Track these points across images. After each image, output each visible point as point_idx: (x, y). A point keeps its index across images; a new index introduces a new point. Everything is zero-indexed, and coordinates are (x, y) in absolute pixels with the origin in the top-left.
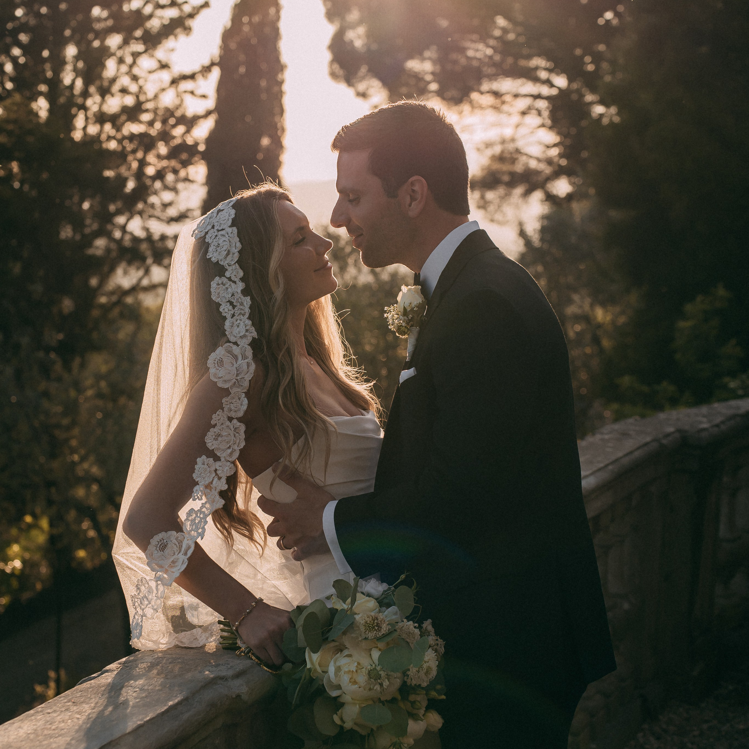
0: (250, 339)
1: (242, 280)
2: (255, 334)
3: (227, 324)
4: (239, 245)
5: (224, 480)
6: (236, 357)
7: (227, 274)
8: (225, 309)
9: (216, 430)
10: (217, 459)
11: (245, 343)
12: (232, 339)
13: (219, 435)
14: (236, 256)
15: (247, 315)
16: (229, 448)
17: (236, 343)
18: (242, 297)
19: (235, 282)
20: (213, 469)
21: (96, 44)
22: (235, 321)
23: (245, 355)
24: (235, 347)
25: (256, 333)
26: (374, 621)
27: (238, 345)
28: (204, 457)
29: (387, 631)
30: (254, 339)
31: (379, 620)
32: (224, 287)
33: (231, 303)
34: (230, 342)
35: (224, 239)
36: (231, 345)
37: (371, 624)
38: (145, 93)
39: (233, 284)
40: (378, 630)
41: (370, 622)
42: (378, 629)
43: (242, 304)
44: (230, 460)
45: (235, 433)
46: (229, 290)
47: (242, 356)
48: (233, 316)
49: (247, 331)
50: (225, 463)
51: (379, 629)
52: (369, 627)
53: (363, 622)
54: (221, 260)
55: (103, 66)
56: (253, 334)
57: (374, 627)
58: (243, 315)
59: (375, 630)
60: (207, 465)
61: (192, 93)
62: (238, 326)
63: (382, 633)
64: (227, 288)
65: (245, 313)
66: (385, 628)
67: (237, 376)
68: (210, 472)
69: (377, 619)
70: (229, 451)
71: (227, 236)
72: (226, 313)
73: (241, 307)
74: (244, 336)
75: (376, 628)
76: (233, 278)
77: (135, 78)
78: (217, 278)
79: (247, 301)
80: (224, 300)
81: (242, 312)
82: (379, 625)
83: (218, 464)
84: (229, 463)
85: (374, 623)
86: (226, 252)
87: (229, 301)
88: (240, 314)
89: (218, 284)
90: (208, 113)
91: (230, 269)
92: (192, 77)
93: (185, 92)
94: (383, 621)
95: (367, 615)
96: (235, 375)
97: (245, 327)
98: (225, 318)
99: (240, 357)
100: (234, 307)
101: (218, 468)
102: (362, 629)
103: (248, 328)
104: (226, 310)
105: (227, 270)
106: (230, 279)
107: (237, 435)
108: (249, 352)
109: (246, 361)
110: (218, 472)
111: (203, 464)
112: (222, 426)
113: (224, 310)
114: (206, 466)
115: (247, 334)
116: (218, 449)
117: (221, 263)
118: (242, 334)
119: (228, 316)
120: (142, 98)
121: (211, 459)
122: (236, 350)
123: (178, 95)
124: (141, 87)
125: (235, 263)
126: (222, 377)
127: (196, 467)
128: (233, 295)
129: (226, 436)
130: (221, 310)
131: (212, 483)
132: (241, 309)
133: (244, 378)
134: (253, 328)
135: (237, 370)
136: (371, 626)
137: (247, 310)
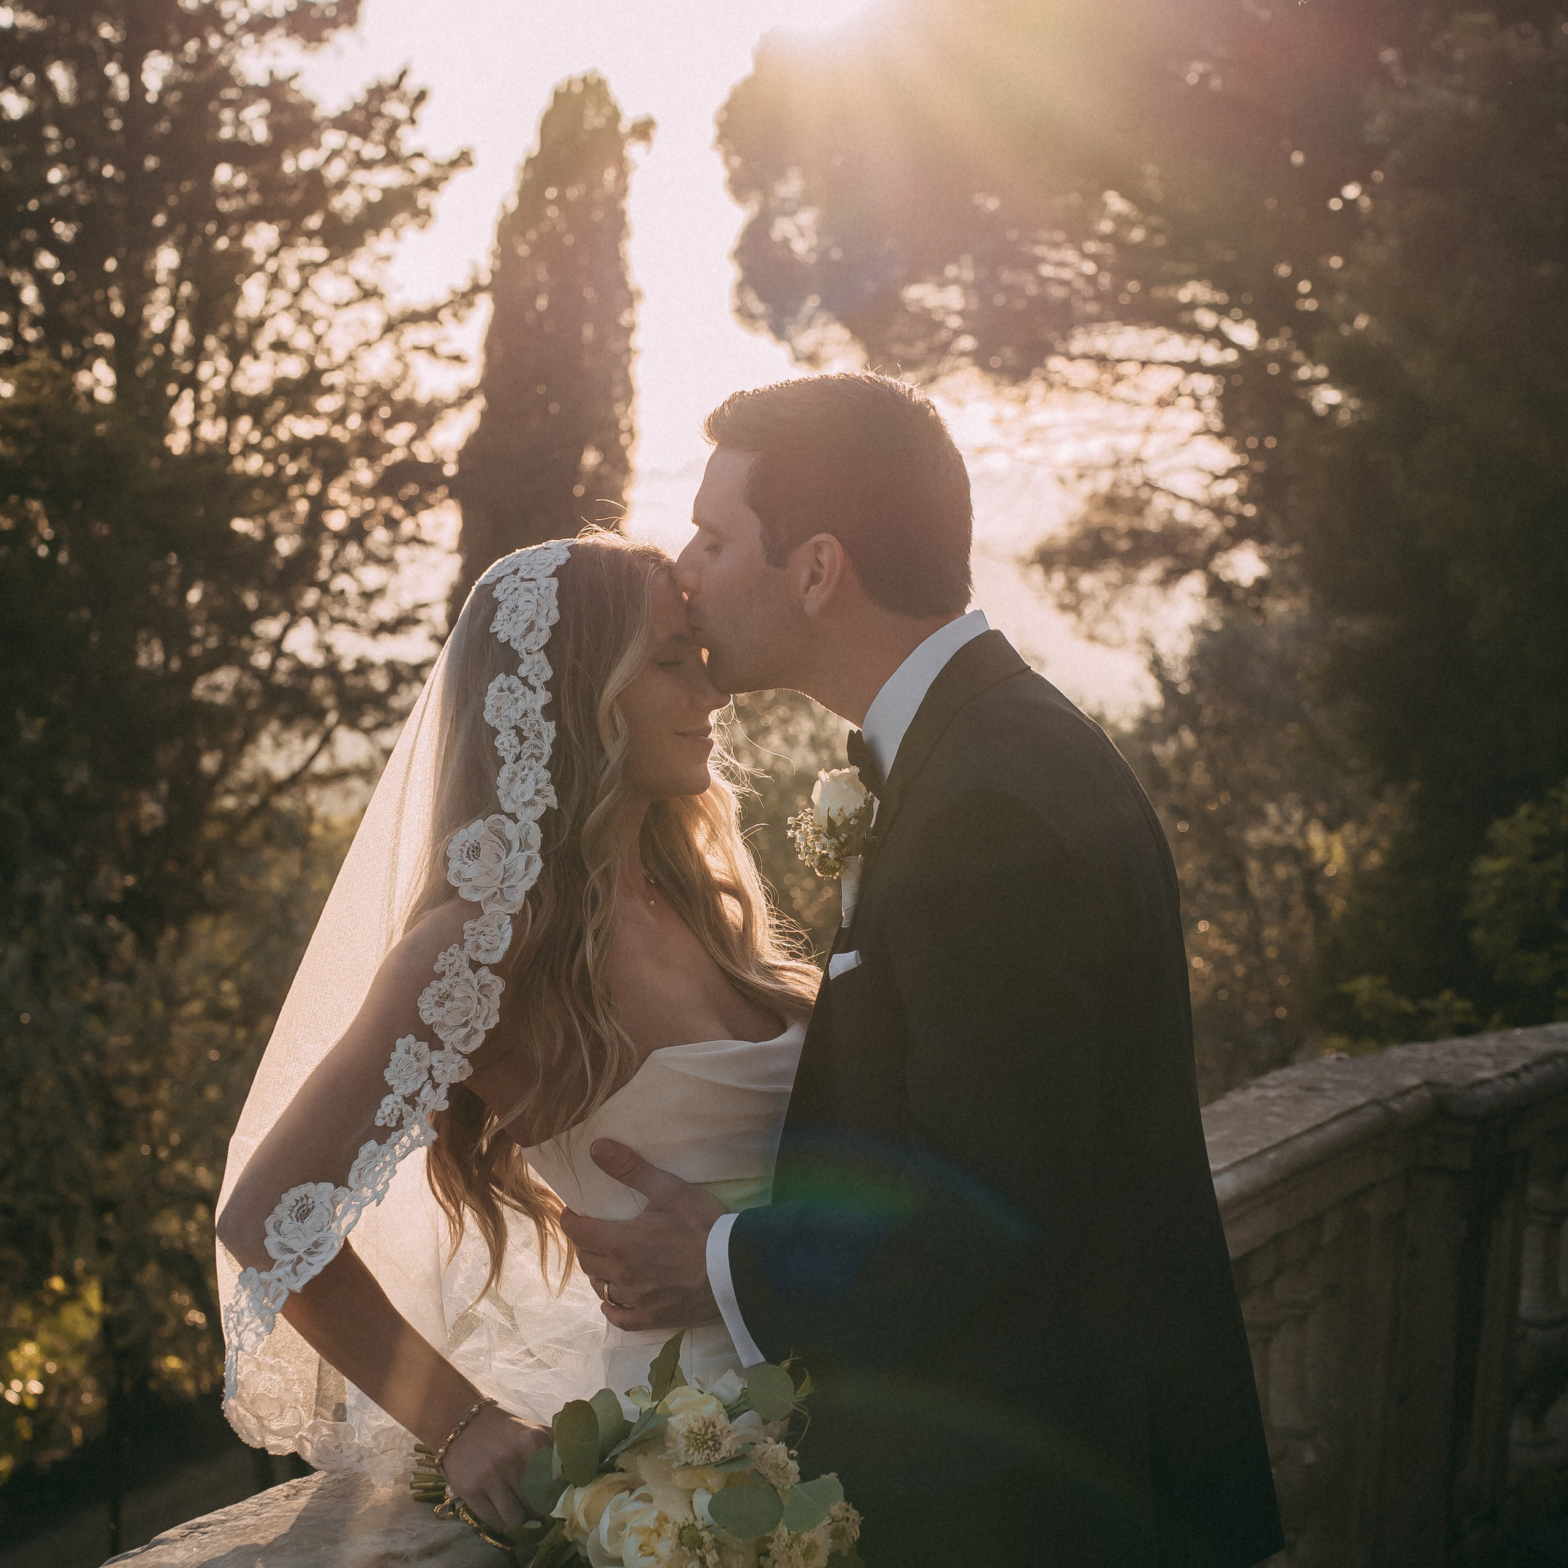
0: (541, 810)
1: (548, 685)
2: (553, 801)
3: (505, 773)
4: (555, 615)
5: (443, 1091)
6: (508, 845)
7: (523, 670)
8: (505, 742)
9: (443, 985)
10: (436, 1045)
11: (530, 817)
12: (508, 807)
13: (448, 996)
14: (544, 638)
15: (545, 760)
16: (465, 1025)
17: (513, 817)
18: (542, 721)
19: (533, 689)
20: (426, 1063)
21: (222, 243)
22: (519, 770)
23: (526, 841)
24: (509, 823)
25: (555, 799)
26: (707, 1428)
27: (516, 821)
28: (411, 1038)
29: (733, 1453)
30: (549, 809)
31: (718, 1428)
32: (512, 697)
33: (518, 731)
34: (502, 812)
35: (529, 597)
36: (503, 818)
37: (700, 1435)
38: (328, 352)
39: (529, 693)
40: (713, 1449)
41: (700, 1430)
42: (714, 1445)
43: (539, 735)
44: (463, 1049)
45: (481, 996)
46: (520, 703)
47: (521, 843)
48: (518, 758)
49: (538, 792)
50: (451, 1055)
51: (718, 1447)
52: (696, 1440)
53: (684, 1430)
54: (515, 640)
55: (236, 292)
56: (548, 801)
57: (705, 1442)
58: (538, 759)
59: (709, 1447)
60: (415, 1055)
61: (432, 351)
62: (523, 781)
63: (722, 1456)
64: (517, 700)
65: (542, 754)
66: (728, 1446)
67: (502, 882)
68: (419, 1070)
69: (714, 1427)
70: (463, 1032)
71: (536, 592)
72: (505, 750)
73: (537, 742)
74: (531, 803)
75: (711, 1443)
76: (532, 680)
77: (305, 318)
78: (501, 677)
79: (549, 729)
80: (507, 725)
81: (537, 752)
82: (716, 1438)
83: (437, 1055)
84: (459, 1057)
85: (706, 1433)
86: (527, 625)
87: (515, 727)
88: (532, 755)
89: (501, 690)
90: (467, 396)
91: (528, 660)
92: (432, 316)
93: (417, 348)
94: (726, 1431)
95: (695, 1416)
96: (500, 880)
97: (536, 784)
98: (501, 762)
99: (516, 845)
100: (522, 739)
101: (435, 1064)
102: (682, 1443)
103: (540, 786)
104: (507, 745)
105: (522, 661)
106: (524, 681)
107: (484, 1000)
108: (536, 836)
109: (527, 853)
110: (435, 1073)
111: (408, 1052)
112: (457, 979)
113: (502, 744)
114: (411, 1058)
115: (537, 798)
116: (442, 1025)
117: (515, 645)
118: (527, 798)
119: (509, 759)
120: (321, 362)
121: (425, 1045)
122: (511, 831)
123: (399, 358)
124: (318, 339)
125: (539, 650)
126: (470, 880)
127: (394, 1056)
128: (525, 715)
129: (462, 1000)
130: (497, 744)
131: (418, 1093)
132: (536, 746)
133: (515, 886)
134: (552, 788)
135: (505, 871)
136: (699, 1439)
137: (547, 750)
